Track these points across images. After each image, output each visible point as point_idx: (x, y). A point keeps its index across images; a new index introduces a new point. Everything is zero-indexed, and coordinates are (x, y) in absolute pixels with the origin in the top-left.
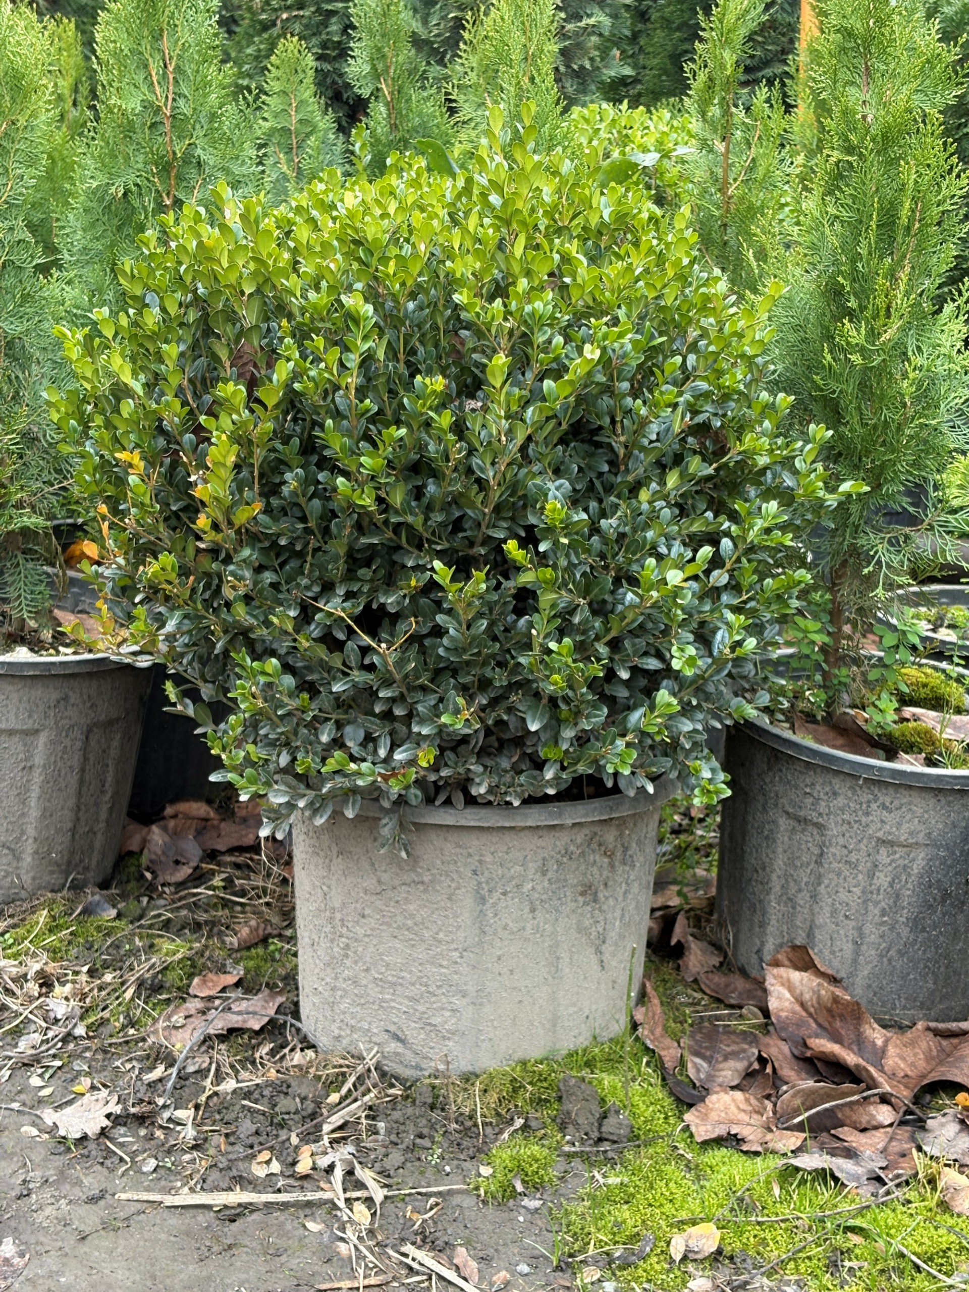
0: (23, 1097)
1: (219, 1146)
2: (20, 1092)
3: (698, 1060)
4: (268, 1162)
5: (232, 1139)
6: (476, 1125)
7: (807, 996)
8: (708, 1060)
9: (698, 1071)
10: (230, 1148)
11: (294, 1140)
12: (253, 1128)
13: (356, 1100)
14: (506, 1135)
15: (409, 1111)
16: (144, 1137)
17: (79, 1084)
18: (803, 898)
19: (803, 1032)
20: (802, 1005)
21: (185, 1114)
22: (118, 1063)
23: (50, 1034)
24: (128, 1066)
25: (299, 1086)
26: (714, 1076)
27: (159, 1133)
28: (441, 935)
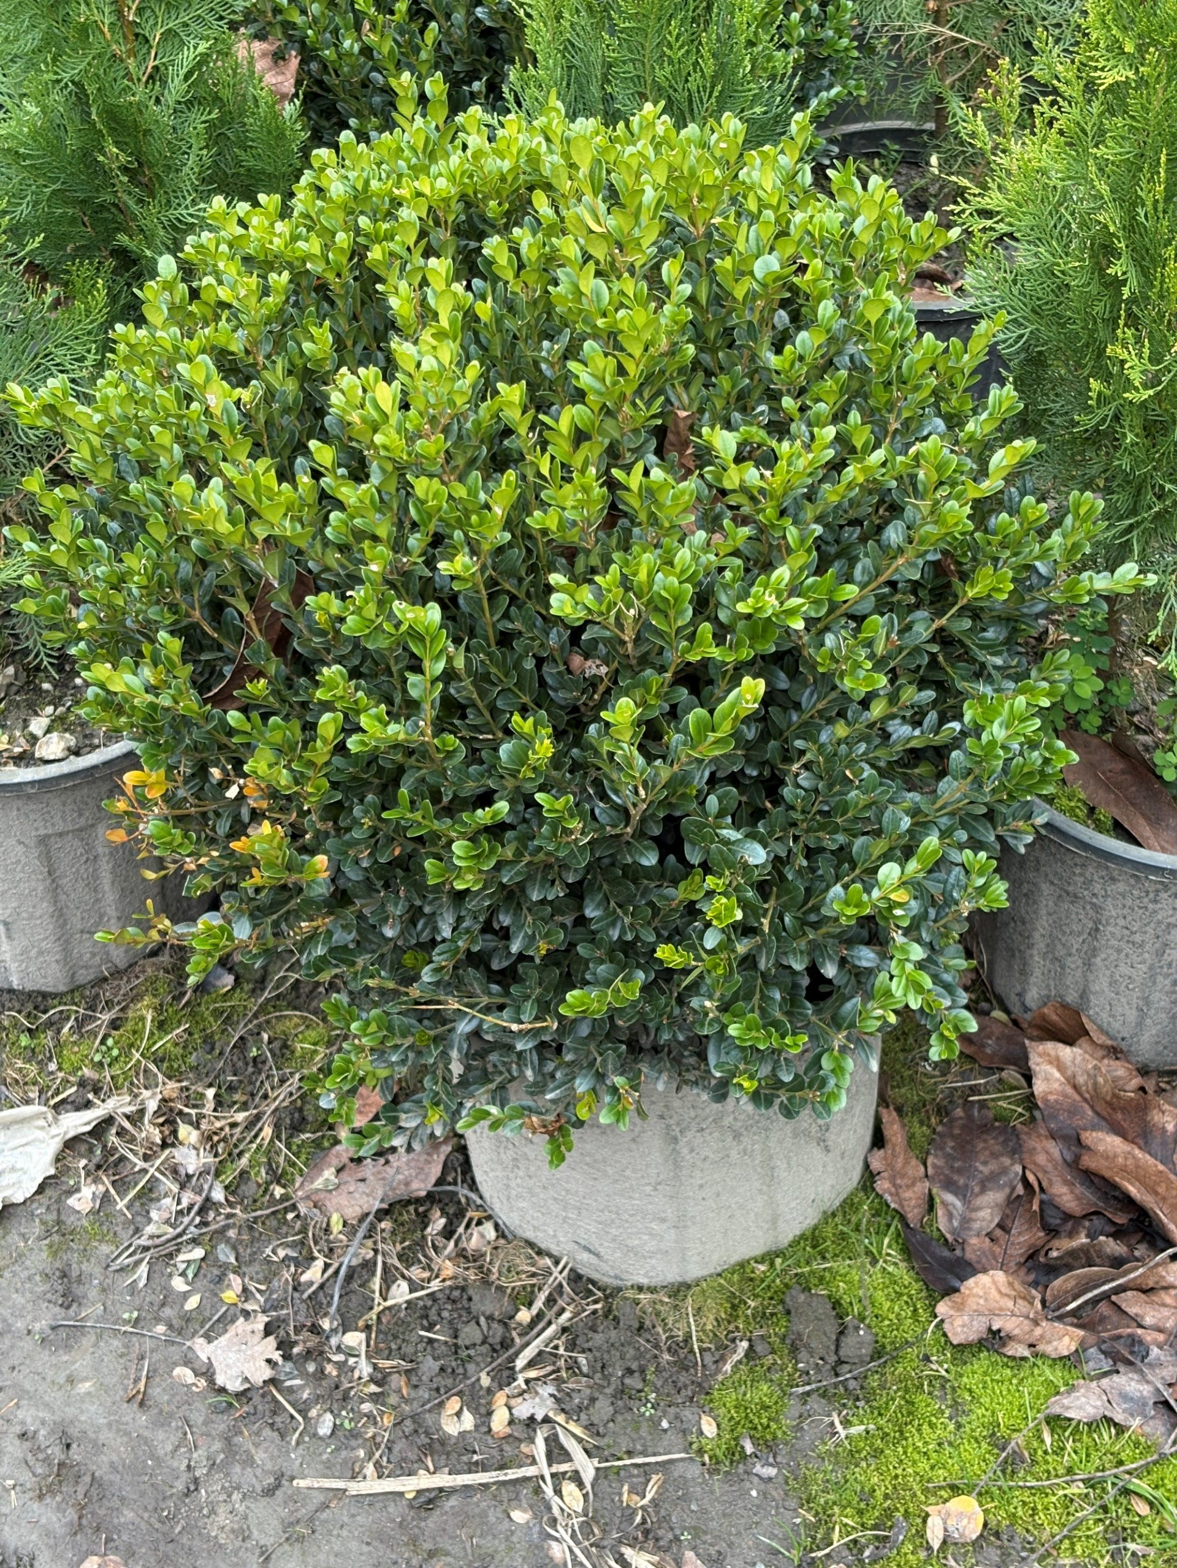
0: (167, 1312)
1: (399, 1391)
2: (163, 1305)
3: (950, 1198)
4: (459, 1414)
5: (414, 1380)
6: (692, 1351)
7: (1081, 1080)
8: (960, 1192)
9: (950, 1216)
10: (413, 1394)
11: (485, 1381)
12: (435, 1366)
13: (550, 1323)
14: (728, 1367)
15: (613, 1334)
16: (314, 1374)
17: (229, 1286)
18: (1074, 962)
19: (1077, 1122)
20: (1075, 1087)
21: (354, 1339)
22: (268, 1251)
23: (185, 1203)
24: (282, 1253)
25: (481, 1301)
26: (971, 1220)
27: (330, 1369)
28: (628, 1173)
